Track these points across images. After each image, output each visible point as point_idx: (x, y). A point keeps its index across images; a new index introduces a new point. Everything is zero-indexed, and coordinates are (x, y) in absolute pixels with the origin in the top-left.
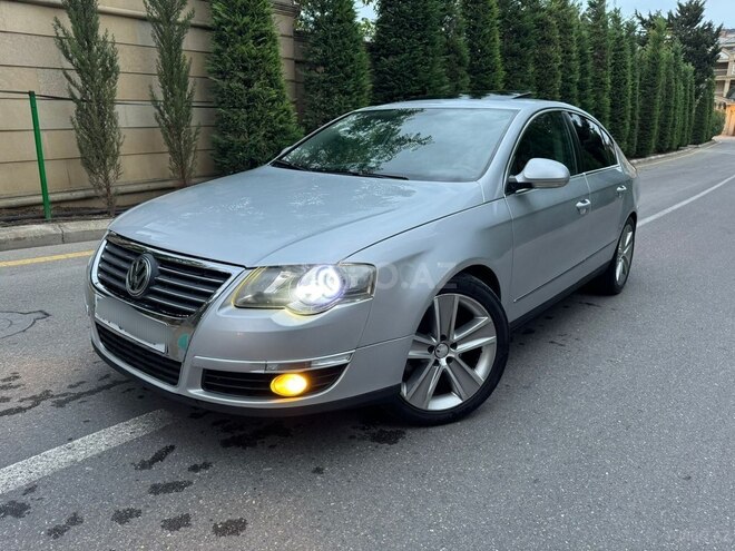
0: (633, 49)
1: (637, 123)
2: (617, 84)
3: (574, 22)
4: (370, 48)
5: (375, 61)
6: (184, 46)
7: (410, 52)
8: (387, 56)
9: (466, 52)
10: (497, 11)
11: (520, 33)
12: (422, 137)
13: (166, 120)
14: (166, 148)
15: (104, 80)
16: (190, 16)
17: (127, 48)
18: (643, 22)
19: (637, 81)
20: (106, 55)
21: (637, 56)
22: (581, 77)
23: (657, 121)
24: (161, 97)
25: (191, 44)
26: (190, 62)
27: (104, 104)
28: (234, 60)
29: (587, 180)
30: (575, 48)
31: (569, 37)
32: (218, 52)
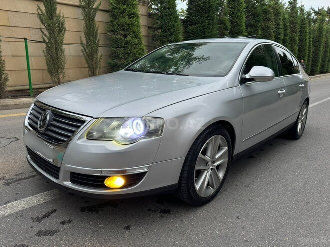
0: (310, 25)
1: (311, 59)
2: (301, 41)
3: (282, 11)
4: (184, 21)
5: (186, 28)
6: (96, 19)
7: (202, 24)
8: (191, 25)
9: (229, 24)
10: (244, 5)
11: (255, 15)
12: (205, 57)
13: (87, 53)
14: (87, 66)
15: (59, 34)
16: (99, 5)
17: (71, 20)
18: (315, 12)
19: (312, 40)
20: (60, 22)
21: (312, 28)
22: (284, 37)
23: (321, 58)
24: (85, 42)
25: (100, 18)
26: (99, 26)
27: (59, 44)
28: (119, 25)
29: (284, 80)
30: (281, 23)
31: (279, 18)
32: (112, 22)
